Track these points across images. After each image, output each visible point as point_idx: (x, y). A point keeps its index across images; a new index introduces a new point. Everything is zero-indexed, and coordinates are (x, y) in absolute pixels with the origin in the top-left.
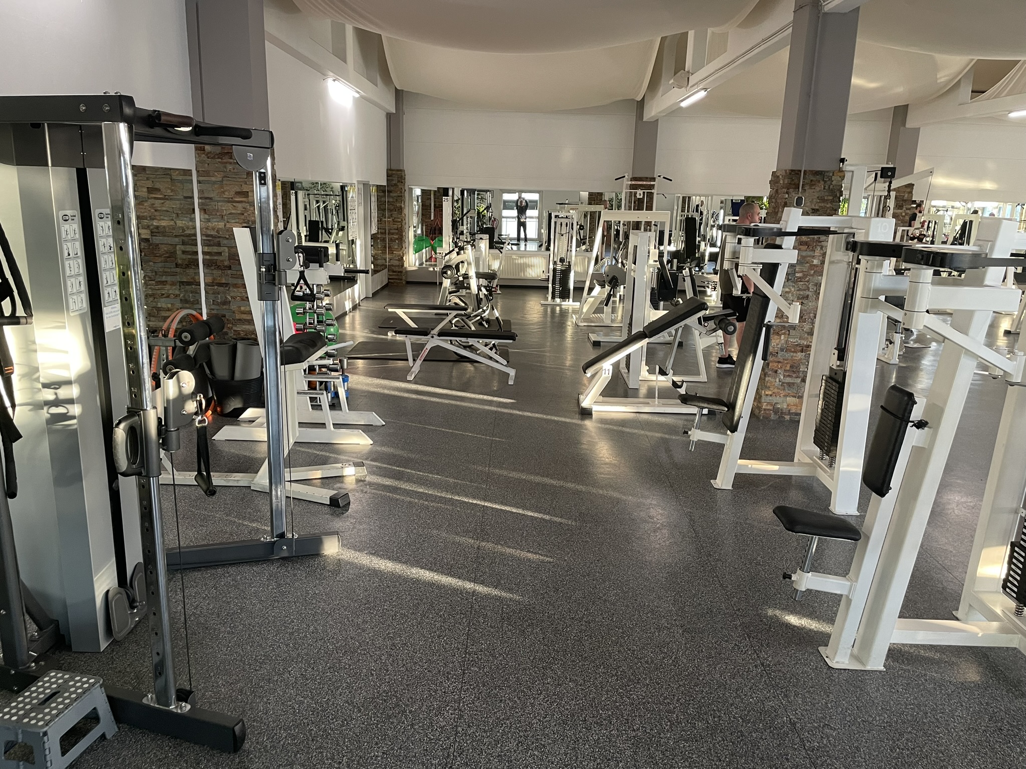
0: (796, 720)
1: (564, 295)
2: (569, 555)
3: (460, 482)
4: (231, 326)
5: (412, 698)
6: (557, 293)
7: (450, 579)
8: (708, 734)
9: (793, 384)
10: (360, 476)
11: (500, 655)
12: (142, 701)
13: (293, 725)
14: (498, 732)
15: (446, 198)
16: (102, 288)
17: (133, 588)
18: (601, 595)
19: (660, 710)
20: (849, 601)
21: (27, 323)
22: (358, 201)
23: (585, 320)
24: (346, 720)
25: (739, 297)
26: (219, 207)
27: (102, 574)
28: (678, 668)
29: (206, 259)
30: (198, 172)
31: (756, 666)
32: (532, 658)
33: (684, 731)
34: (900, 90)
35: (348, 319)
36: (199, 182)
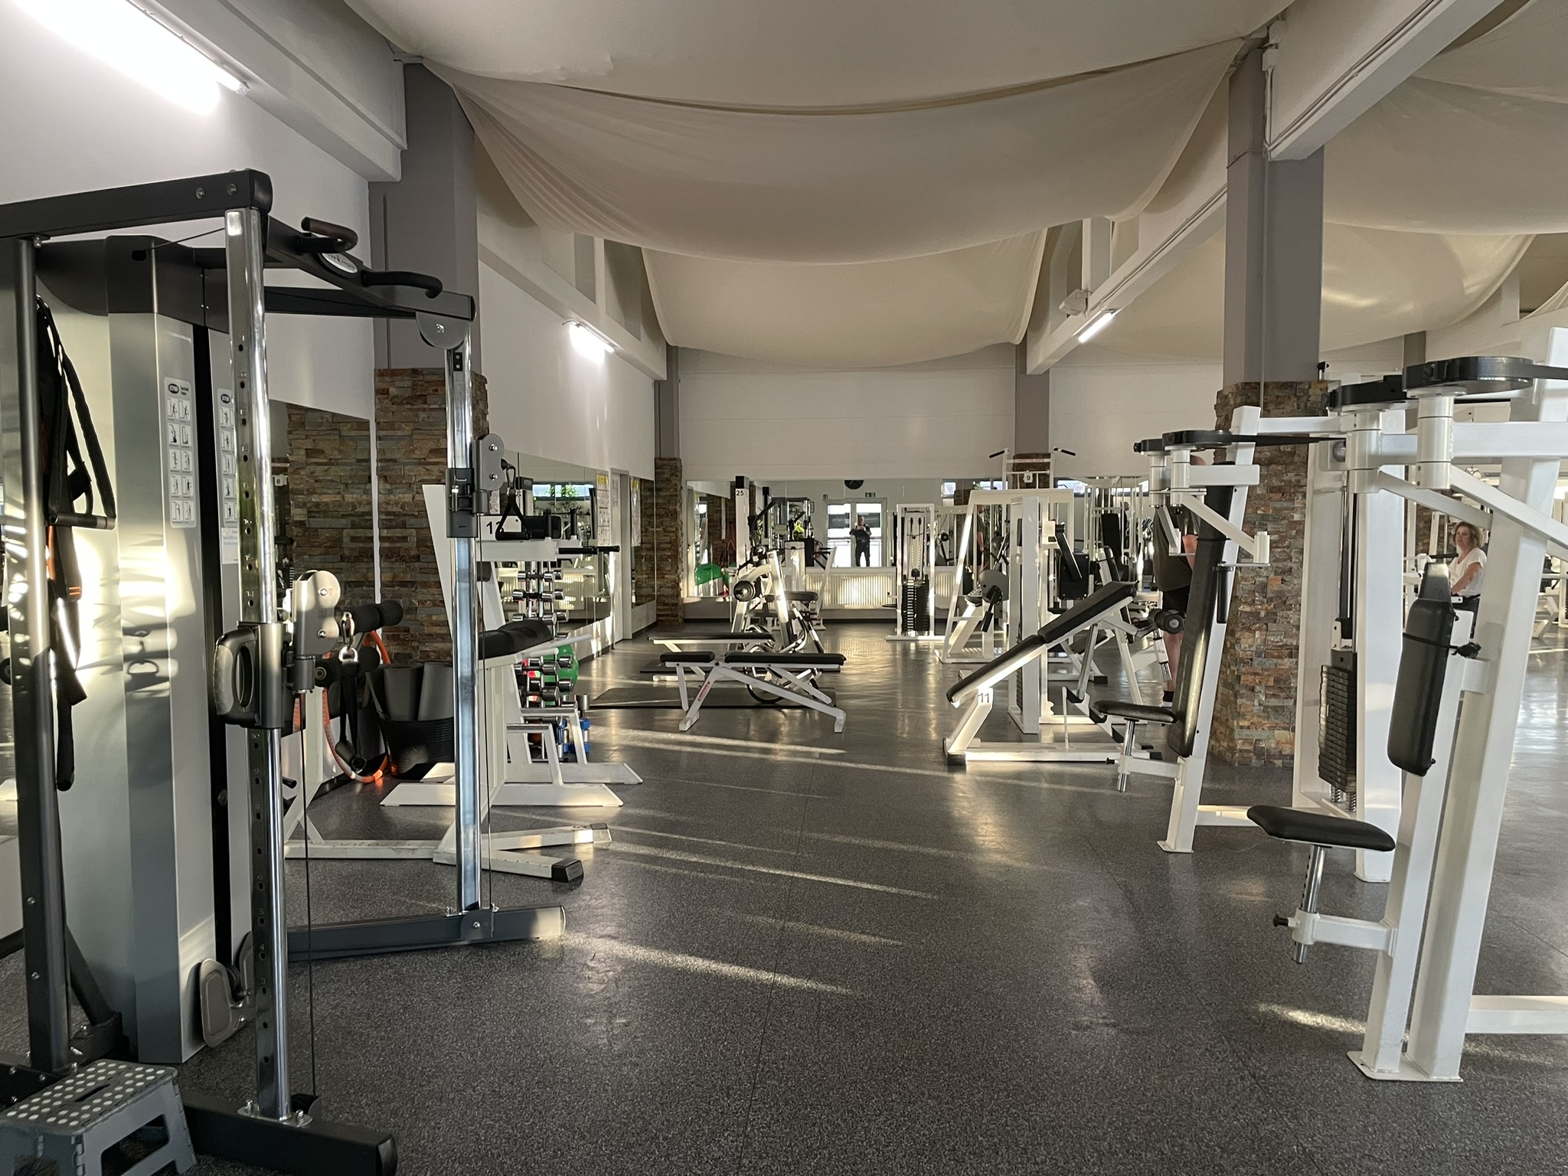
0: (1314, 1150)
1: (922, 625)
2: (928, 938)
3: (755, 848)
4: (416, 644)
5: (668, 1121)
6: (910, 622)
7: (736, 968)
8: (1163, 1168)
9: (1282, 707)
10: (602, 844)
11: (815, 1064)
12: (236, 1112)
13: (474, 1156)
14: (809, 1165)
15: (740, 490)
16: (221, 502)
17: (239, 969)
18: (980, 986)
19: (1080, 1137)
20: (1389, 961)
21: (105, 527)
22: (612, 499)
23: (953, 656)
24: (560, 1150)
25: (1179, 557)
26: (406, 472)
27: (192, 934)
28: (1110, 1080)
29: (384, 548)
30: (378, 424)
31: (1242, 1078)
32: (866, 1068)
33: (1122, 1164)
34: (1409, 307)
35: (594, 664)
36: (379, 438)
